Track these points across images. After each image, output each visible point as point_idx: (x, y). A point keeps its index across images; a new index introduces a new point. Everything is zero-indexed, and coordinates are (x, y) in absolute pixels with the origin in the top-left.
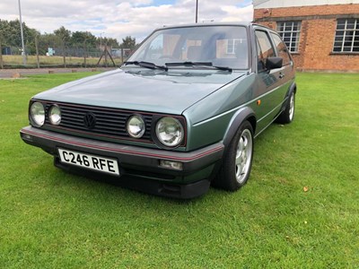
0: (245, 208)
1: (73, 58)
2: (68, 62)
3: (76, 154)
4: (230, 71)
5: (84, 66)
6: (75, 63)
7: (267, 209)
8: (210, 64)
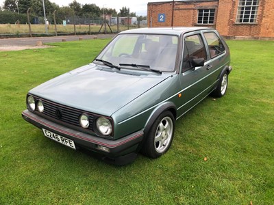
0: (158, 172)
1: (82, 25)
2: (77, 30)
3: (52, 134)
4: (161, 73)
5: (89, 33)
6: (82, 31)
7: (172, 175)
8: (148, 67)
